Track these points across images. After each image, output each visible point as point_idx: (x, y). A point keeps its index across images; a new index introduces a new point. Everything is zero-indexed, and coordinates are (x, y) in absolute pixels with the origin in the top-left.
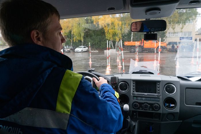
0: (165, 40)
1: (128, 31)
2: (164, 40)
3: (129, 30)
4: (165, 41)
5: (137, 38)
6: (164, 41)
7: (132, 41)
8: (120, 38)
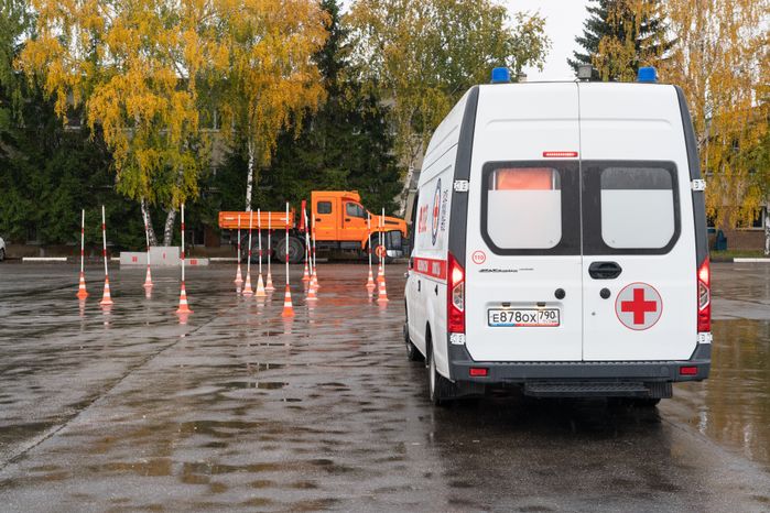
0: (403, 206)
1: (227, 155)
2: (398, 208)
3: (230, 151)
4: (402, 211)
5: (272, 194)
6: (396, 213)
7: (248, 209)
8: (190, 190)
